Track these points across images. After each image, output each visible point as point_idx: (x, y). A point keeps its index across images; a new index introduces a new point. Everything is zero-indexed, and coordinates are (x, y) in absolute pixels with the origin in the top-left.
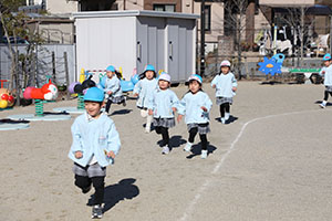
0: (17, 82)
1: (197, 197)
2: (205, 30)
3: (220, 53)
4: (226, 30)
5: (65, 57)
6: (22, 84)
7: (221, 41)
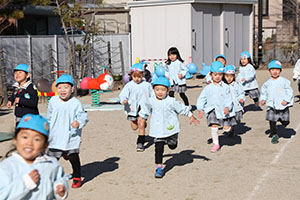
0: (74, 73)
1: (256, 188)
2: (263, 15)
3: (279, 38)
4: (285, 14)
5: (121, 46)
6: (79, 74)
7: (280, 26)
